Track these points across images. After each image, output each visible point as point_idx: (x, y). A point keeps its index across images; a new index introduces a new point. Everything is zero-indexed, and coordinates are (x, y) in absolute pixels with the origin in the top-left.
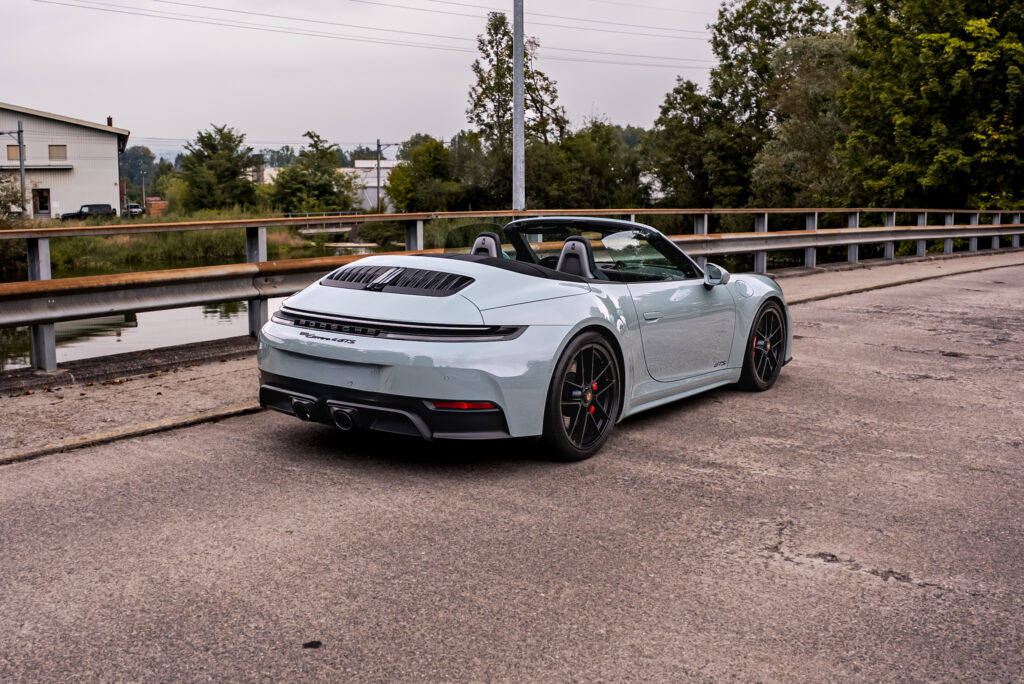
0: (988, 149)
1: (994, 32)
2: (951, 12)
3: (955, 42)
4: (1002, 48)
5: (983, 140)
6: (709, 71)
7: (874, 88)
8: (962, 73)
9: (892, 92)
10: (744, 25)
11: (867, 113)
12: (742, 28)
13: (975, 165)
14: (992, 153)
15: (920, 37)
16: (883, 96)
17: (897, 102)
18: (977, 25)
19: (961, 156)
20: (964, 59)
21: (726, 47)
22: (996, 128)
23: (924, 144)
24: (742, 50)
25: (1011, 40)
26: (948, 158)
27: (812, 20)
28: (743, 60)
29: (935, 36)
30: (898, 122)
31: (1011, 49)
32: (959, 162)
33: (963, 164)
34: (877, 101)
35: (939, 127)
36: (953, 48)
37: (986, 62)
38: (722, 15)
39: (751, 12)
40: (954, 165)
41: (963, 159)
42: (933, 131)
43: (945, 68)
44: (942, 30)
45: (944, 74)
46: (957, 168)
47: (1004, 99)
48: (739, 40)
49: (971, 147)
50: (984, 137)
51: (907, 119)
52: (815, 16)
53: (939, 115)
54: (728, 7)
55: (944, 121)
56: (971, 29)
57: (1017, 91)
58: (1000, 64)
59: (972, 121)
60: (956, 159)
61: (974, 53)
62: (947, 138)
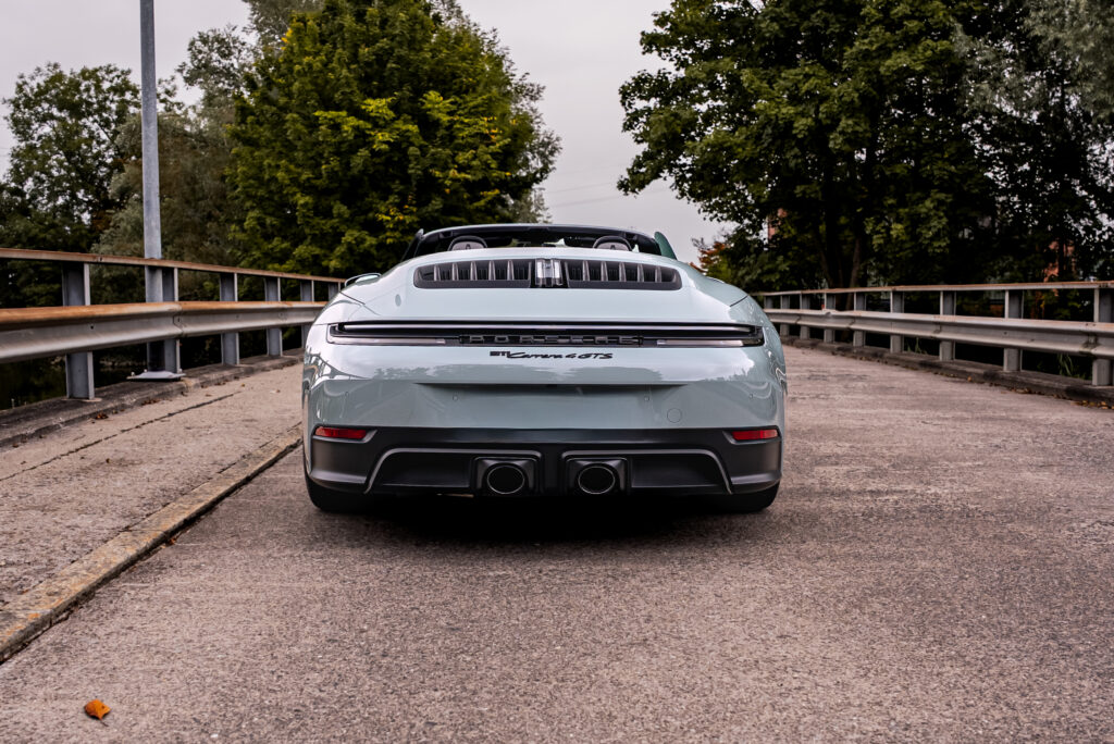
0: (393, 230)
1: (391, 114)
2: (348, 90)
3: (353, 121)
4: (398, 129)
5: (388, 221)
6: (10, 151)
7: (270, 166)
8: (364, 152)
9: (288, 171)
10: (47, 100)
11: (261, 192)
12: (46, 106)
13: (381, 246)
14: (397, 234)
15: (317, 114)
16: (280, 175)
17: (295, 181)
18: (375, 105)
19: (368, 238)
20: (362, 138)
21: (28, 123)
22: (400, 208)
23: (327, 225)
24: (47, 129)
25: (406, 122)
26: (355, 239)
27: (123, 101)
28: (47, 140)
29: (332, 114)
30: (301, 202)
31: (408, 131)
32: (368, 243)
33: (371, 246)
34: (274, 179)
35: (340, 208)
36: (353, 127)
37: (387, 143)
38: (20, 88)
39: (55, 87)
40: (361, 246)
41: (370, 241)
42: (335, 212)
43: (344, 147)
44: (338, 108)
45: (345, 151)
46: (365, 250)
47: (406, 179)
48: (44, 119)
49: (376, 228)
50: (389, 218)
51: (308, 199)
52: (128, 96)
53: (338, 196)
54: (28, 81)
55: (343, 203)
56: (371, 108)
57: (420, 172)
58: (399, 146)
59: (371, 203)
60: (363, 241)
61: (373, 133)
62: (347, 220)
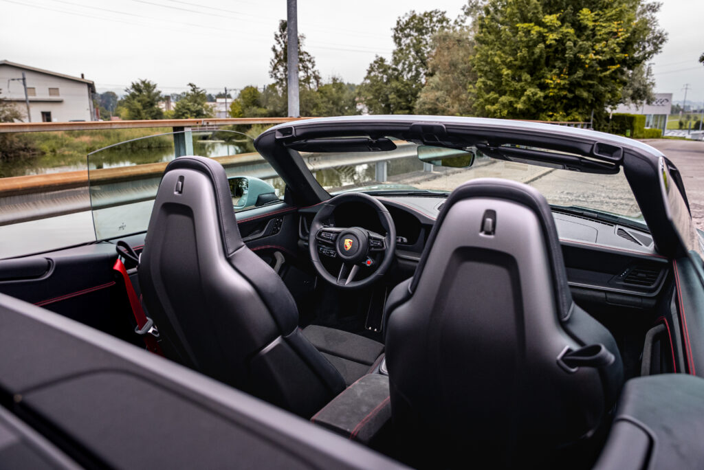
0: (553, 88)
1: (559, 23)
2: (536, 11)
3: (537, 28)
4: (562, 32)
5: (551, 83)
6: (392, 51)
7: (491, 54)
8: (541, 45)
9: (500, 57)
10: (409, 28)
11: (487, 68)
12: (408, 30)
13: (546, 97)
14: (556, 91)
15: (518, 25)
16: (496, 59)
17: (504, 62)
18: (551, 19)
19: (539, 92)
20: (542, 38)
21: (400, 39)
22: (559, 76)
23: (518, 86)
24: (408, 41)
25: (567, 27)
26: (532, 93)
27: (442, 26)
28: (408, 46)
29: (526, 25)
30: (505, 73)
31: (568, 32)
32: (538, 96)
33: (540, 97)
34: (493, 61)
35: (526, 76)
36: (536, 31)
37: (555, 40)
38: (398, 23)
39: (413, 21)
40: (535, 97)
41: (541, 94)
42: (523, 78)
43: (531, 43)
44: (530, 21)
45: (530, 46)
46: (537, 99)
47: (564, 60)
48: (407, 36)
49: (543, 87)
50: (552, 82)
51: (509, 72)
52: (444, 24)
53: (526, 70)
54: (401, 19)
55: (528, 73)
56: (547, 20)
57: (571, 56)
58: (561, 41)
59: (544, 73)
60: (536, 94)
61: (547, 35)
62: (530, 83)
